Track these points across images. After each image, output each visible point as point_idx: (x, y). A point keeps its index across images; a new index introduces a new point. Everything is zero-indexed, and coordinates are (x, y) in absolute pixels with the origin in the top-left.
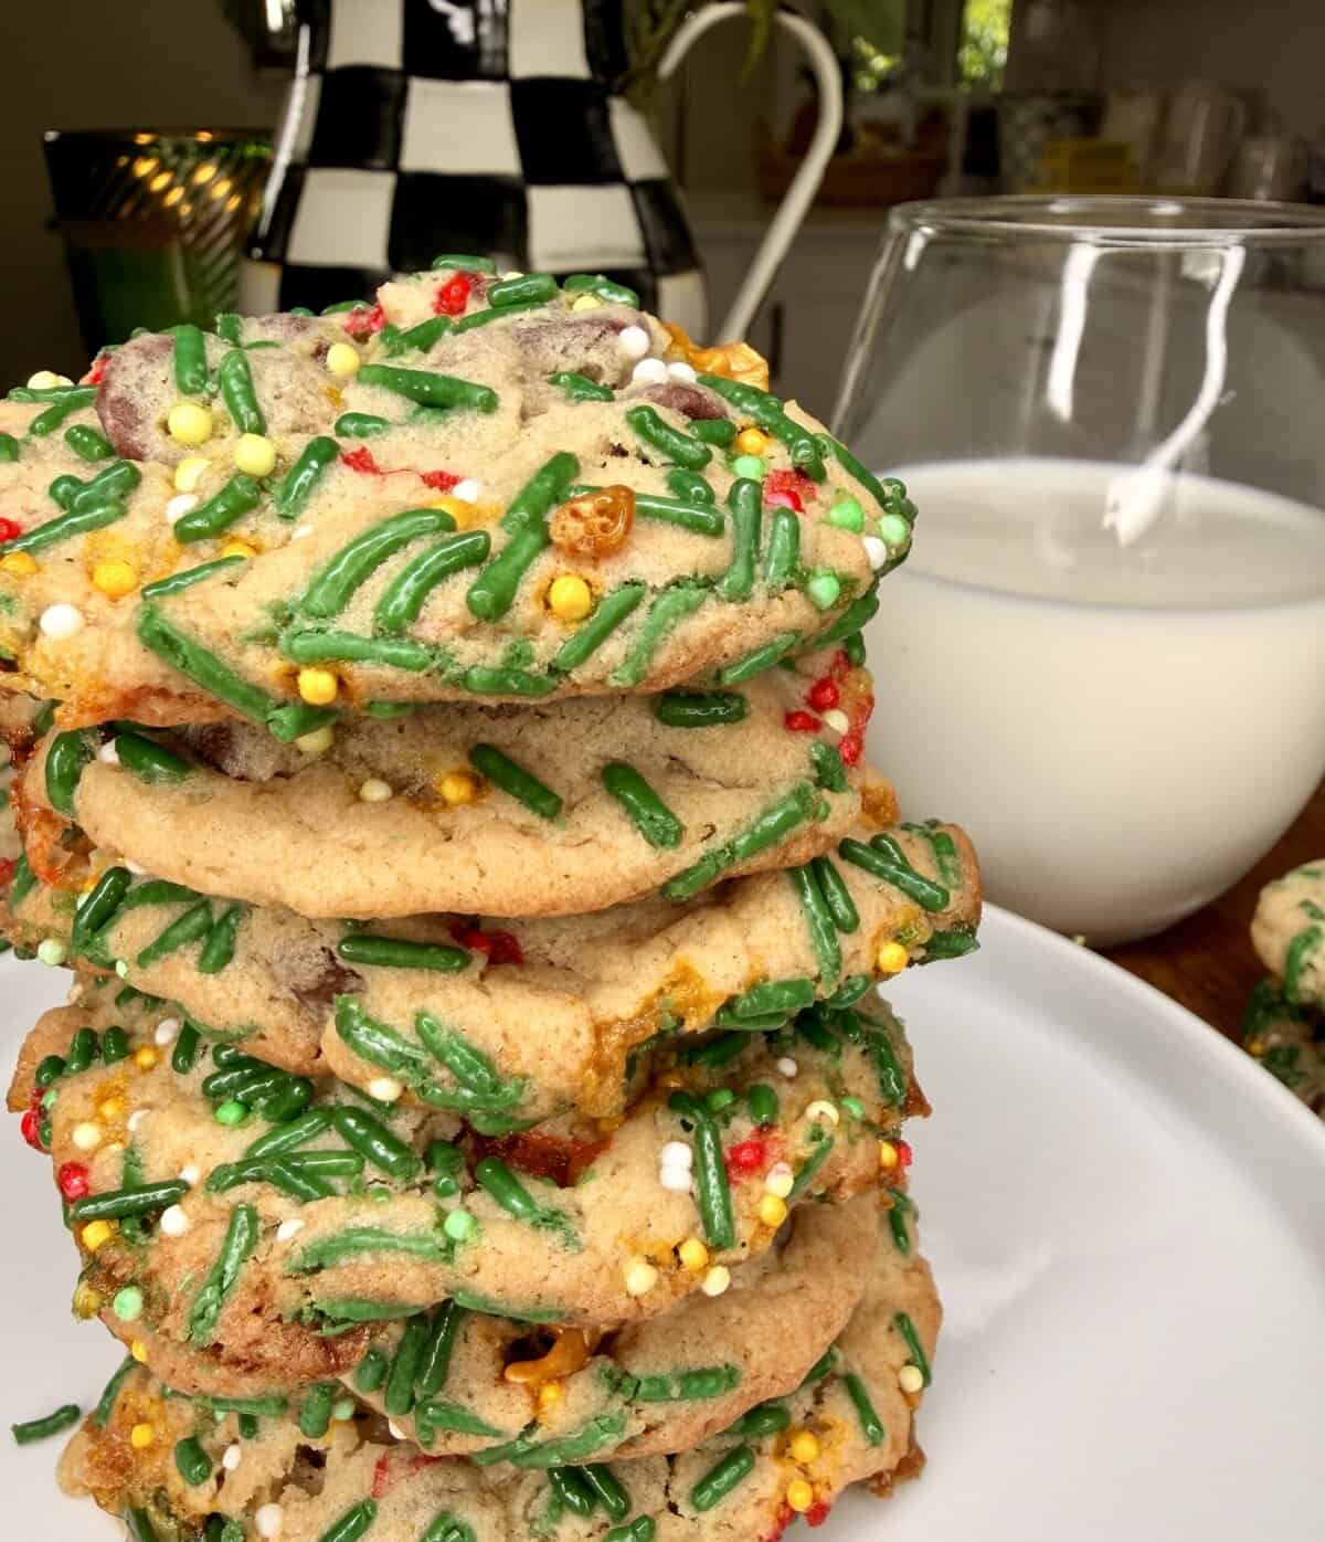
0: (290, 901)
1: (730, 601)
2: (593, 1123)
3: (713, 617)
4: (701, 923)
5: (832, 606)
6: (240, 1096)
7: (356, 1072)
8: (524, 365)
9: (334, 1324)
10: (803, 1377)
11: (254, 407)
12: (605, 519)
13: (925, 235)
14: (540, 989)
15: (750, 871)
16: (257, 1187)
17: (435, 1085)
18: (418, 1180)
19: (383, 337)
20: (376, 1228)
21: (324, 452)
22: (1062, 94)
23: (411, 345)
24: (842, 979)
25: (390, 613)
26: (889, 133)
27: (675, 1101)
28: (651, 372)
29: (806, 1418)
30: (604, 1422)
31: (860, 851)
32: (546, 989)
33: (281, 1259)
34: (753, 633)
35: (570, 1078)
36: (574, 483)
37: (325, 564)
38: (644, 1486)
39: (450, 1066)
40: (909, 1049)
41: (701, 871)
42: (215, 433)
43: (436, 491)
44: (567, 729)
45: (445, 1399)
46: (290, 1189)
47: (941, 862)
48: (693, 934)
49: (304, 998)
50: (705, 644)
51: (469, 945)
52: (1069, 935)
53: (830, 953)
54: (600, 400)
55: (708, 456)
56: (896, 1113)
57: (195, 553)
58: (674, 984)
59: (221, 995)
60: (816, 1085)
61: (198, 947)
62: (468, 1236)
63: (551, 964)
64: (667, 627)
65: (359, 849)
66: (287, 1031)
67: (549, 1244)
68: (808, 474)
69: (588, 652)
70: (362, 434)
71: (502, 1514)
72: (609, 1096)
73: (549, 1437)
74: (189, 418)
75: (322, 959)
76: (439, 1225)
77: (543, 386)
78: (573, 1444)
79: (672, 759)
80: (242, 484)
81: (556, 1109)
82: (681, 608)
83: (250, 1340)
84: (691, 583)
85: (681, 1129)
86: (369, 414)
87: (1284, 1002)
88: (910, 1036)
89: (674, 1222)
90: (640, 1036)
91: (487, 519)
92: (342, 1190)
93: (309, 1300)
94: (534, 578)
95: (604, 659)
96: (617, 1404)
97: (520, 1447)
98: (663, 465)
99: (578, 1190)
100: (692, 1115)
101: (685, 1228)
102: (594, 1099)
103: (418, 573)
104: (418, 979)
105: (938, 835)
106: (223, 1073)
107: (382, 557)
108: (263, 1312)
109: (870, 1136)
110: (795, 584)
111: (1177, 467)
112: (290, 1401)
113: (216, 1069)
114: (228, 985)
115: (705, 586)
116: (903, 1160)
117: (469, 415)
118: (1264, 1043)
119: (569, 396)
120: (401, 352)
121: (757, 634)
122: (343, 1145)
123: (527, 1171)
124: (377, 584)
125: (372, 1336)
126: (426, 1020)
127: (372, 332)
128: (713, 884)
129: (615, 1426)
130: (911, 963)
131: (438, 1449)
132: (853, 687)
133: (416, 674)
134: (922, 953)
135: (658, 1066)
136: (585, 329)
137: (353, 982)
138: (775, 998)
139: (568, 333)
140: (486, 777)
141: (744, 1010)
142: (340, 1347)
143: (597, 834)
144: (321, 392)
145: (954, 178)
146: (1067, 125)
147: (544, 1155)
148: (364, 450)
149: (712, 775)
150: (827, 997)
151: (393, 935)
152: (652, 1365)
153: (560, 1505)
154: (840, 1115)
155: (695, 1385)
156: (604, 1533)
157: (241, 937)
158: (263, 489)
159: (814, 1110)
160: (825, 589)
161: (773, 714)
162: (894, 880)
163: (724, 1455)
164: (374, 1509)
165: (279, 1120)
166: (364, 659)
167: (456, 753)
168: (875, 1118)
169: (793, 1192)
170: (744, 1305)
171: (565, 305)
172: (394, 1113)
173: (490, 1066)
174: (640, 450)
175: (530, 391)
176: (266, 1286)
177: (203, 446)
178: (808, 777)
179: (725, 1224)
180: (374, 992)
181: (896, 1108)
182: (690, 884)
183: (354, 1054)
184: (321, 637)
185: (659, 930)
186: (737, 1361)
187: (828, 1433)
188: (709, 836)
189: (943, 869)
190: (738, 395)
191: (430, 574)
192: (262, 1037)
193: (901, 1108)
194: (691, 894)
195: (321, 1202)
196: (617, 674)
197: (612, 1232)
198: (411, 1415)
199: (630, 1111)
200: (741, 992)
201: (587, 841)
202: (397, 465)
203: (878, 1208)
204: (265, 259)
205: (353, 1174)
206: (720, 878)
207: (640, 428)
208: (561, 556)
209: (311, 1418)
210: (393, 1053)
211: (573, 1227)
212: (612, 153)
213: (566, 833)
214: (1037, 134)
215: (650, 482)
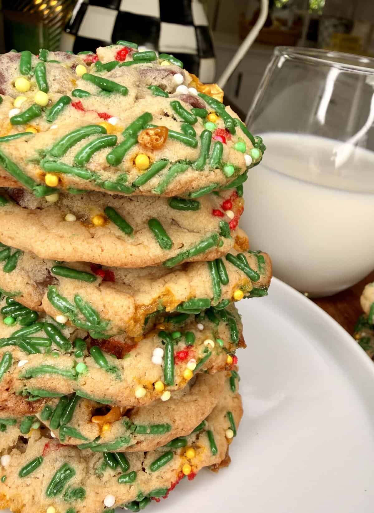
0: (35, 251)
1: (197, 170)
2: (132, 339)
3: (190, 174)
4: (176, 276)
5: (231, 176)
6: (13, 315)
7: (52, 312)
8: (140, 81)
9: (33, 397)
10: (193, 430)
11: (46, 82)
12: (157, 137)
13: (285, 58)
14: (118, 291)
15: (194, 261)
16: (13, 347)
17: (78, 320)
18: (69, 351)
19: (96, 64)
20: (53, 366)
21: (66, 101)
22: (341, 19)
23: (105, 69)
24: (220, 300)
25: (79, 159)
26: (284, 22)
27: (161, 334)
28: (182, 90)
29: (192, 444)
30: (123, 439)
31: (233, 258)
32: (120, 292)
33: (18, 373)
34: (203, 182)
35: (125, 323)
36: (149, 123)
37: (59, 139)
38: (135, 461)
39: (84, 314)
40: (242, 325)
41: (177, 259)
42: (31, 89)
43: (102, 119)
44: (139, 205)
45: (70, 426)
46: (24, 349)
47: (259, 265)
48: (173, 279)
49: (38, 284)
50: (186, 183)
51: (97, 274)
52: (302, 292)
53: (218, 291)
54: (164, 97)
55: (196, 121)
56: (235, 346)
57: (17, 129)
58: (164, 295)
59: (10, 280)
60: (209, 334)
61: (4, 263)
62: (83, 372)
63: (124, 283)
64: (174, 176)
65: (62, 237)
66: (31, 295)
67: (111, 378)
68: (230, 131)
69: (146, 181)
70: (81, 97)
71: (86, 466)
72: (137, 330)
73: (104, 442)
74: (22, 83)
75: (46, 272)
76: (74, 367)
77: (145, 89)
78: (111, 445)
79: (173, 220)
80: (35, 108)
81: (118, 333)
82: (179, 170)
83: (4, 399)
84: (184, 163)
85: (161, 343)
86: (85, 90)
87: (368, 323)
88: (243, 321)
89: (154, 375)
90: (151, 311)
91: (118, 131)
92: (43, 351)
93: (26, 388)
94: (130, 154)
95: (151, 184)
96: (128, 433)
97: (94, 445)
98: (181, 121)
99: (123, 360)
100: (166, 339)
101: (158, 377)
102: (132, 330)
103: (91, 146)
104: (77, 283)
105: (259, 256)
106: (8, 307)
107: (79, 140)
108: (9, 390)
109: (224, 353)
110: (219, 167)
111: (356, 145)
112: (18, 421)
113: (7, 305)
114: (13, 277)
115: (189, 164)
116: (234, 362)
117: (118, 95)
118: (360, 335)
119: (153, 94)
120: (101, 71)
121: (204, 182)
122: (45, 336)
123: (107, 352)
124: (77, 148)
125: (46, 402)
126: (78, 297)
127: (93, 62)
128: (181, 263)
129: (127, 441)
130: (244, 297)
131: (66, 442)
132: (238, 203)
133: (86, 181)
134: (248, 294)
135: (157, 322)
136: (163, 72)
137: (55, 282)
138: (197, 304)
139: (157, 73)
140: (109, 218)
141: (186, 307)
142: (34, 405)
143: (143, 242)
144: (69, 80)
145: (303, 40)
146: (341, 29)
147: (115, 347)
148: (80, 102)
149: (186, 227)
150: (215, 305)
151: (72, 268)
152: (141, 422)
153: (106, 465)
154: (215, 345)
155: (156, 429)
156: (119, 476)
157: (19, 261)
158: (43, 111)
159: (206, 343)
160: (229, 170)
161: (208, 210)
162: (243, 269)
163: (163, 453)
164: (42, 460)
165: (25, 325)
166: (69, 173)
167: (99, 209)
168: (227, 347)
169: (196, 368)
170: (176, 404)
171: (158, 63)
172: (64, 327)
173: (98, 316)
174: (173, 115)
175: (140, 90)
176: (12, 381)
177: (26, 93)
178: (218, 232)
179: (171, 377)
180: (62, 285)
181: (235, 344)
182: (174, 263)
183: (52, 306)
184: (55, 164)
185: (162, 276)
186: (170, 423)
187: (199, 450)
188: (182, 247)
189: (260, 267)
190: (211, 101)
191: (95, 147)
192: (22, 296)
193: (236, 344)
194: (173, 266)
195: (35, 355)
196: (155, 190)
197: (132, 376)
198: (58, 430)
199: (145, 336)
200: (186, 301)
201: (140, 244)
202: (91, 109)
203: (226, 376)
204: (70, 33)
205: (48, 347)
206: (184, 262)
207: (175, 108)
208: (141, 147)
209: (24, 427)
210: (65, 307)
211: (120, 373)
212: (190, 15)
213: (133, 240)
214: (331, 30)
215: (175, 126)
